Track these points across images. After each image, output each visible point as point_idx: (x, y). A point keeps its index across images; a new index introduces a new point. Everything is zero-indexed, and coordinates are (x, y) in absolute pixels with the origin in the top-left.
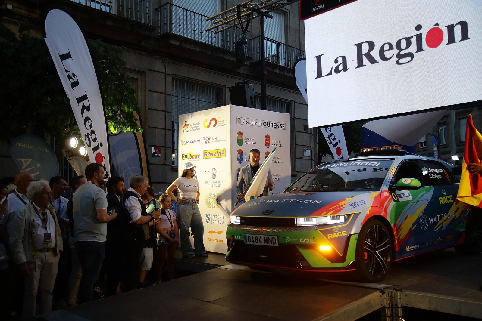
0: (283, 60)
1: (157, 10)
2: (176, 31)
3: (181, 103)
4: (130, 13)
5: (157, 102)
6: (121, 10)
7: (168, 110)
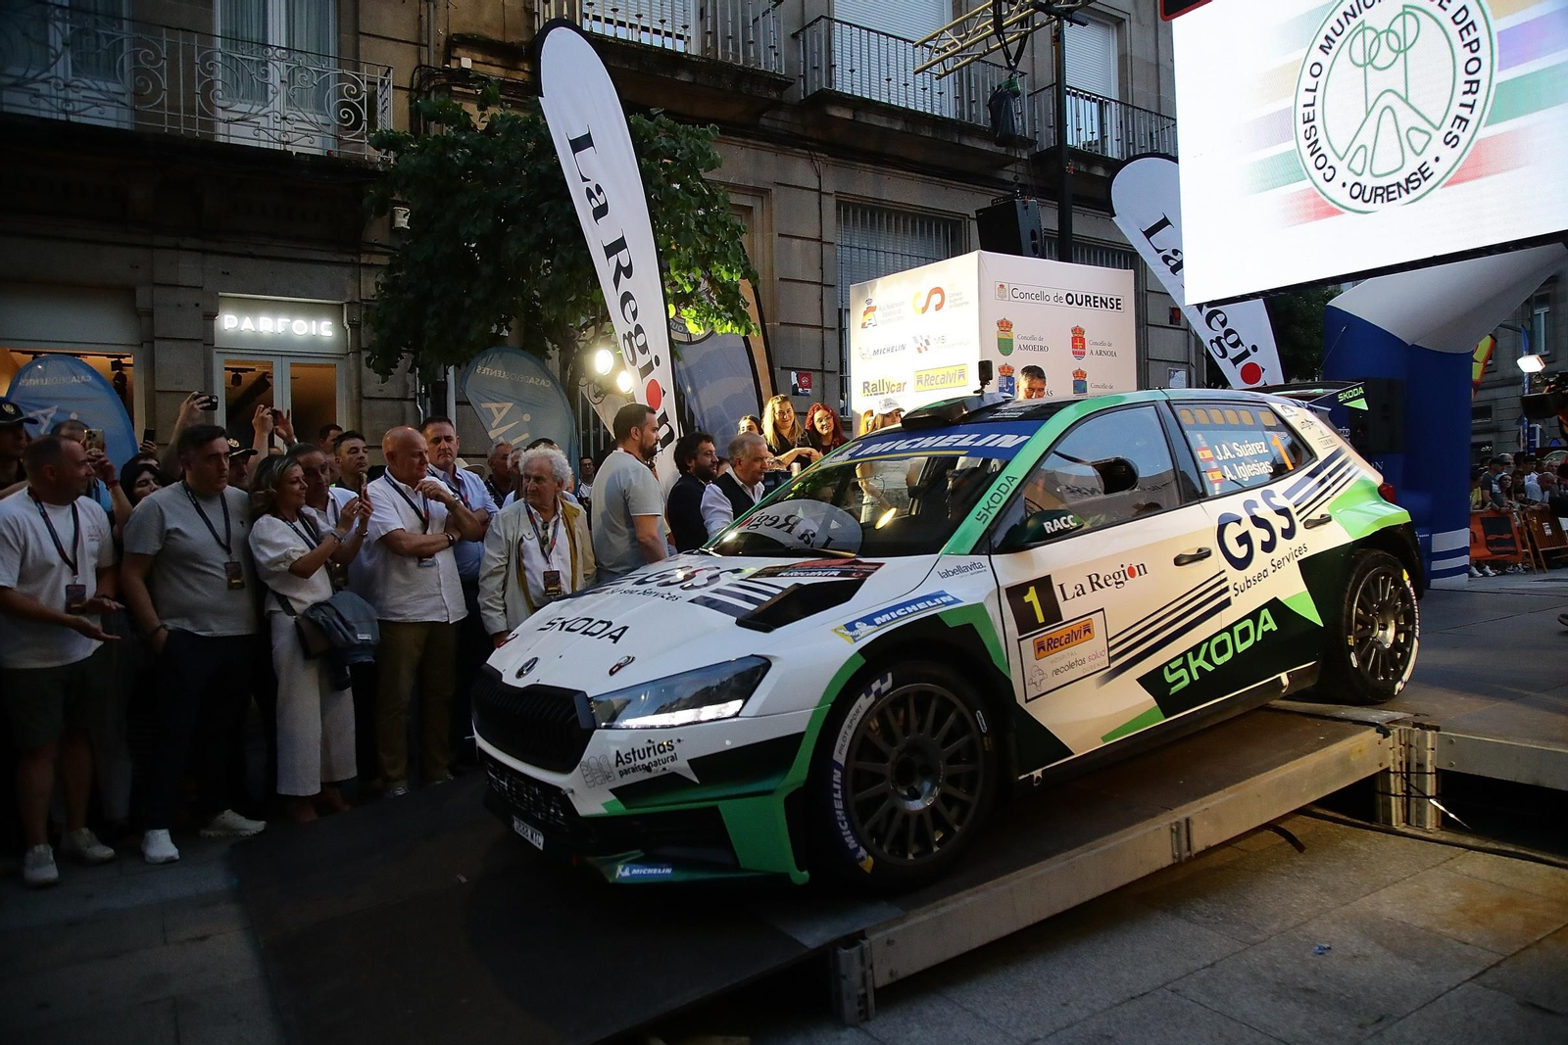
0: (1115, 142)
1: (795, 36)
2: (844, 84)
3: (860, 262)
4: (731, 50)
5: (800, 261)
6: (709, 45)
7: (828, 280)
